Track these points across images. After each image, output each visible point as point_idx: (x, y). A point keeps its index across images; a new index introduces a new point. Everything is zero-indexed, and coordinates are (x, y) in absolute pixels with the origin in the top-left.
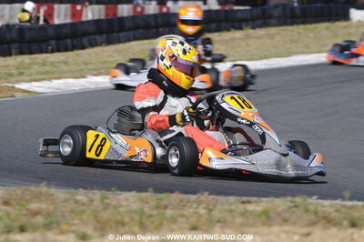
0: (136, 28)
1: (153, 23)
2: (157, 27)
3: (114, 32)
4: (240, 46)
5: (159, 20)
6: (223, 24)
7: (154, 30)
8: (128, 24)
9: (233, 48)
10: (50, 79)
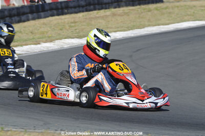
0: (51, 9)
1: (60, 7)
2: (62, 8)
3: (40, 12)
4: (112, 21)
5: (63, 5)
6: (97, 6)
7: (60, 11)
8: (47, 7)
9: (109, 22)
10: (22, 45)
